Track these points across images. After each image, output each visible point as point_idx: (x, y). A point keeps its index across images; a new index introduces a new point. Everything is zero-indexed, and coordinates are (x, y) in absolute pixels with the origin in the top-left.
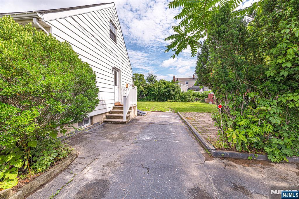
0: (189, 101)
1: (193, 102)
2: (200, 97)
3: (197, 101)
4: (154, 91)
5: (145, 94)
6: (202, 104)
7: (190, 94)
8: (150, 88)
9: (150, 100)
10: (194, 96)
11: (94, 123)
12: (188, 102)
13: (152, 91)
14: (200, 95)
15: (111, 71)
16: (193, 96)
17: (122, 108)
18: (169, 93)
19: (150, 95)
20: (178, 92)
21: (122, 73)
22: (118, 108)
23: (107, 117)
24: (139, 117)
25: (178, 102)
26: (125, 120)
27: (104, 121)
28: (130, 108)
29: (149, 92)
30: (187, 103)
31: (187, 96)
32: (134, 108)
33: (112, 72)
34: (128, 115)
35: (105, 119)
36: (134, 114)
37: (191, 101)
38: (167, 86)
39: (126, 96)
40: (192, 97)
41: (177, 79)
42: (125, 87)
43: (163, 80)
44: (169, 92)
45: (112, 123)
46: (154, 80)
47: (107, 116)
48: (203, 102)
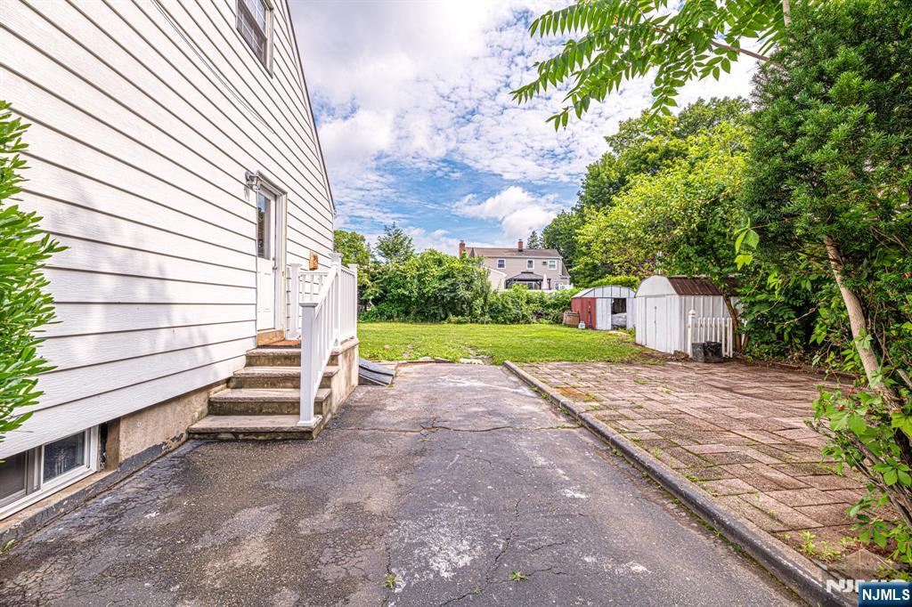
0: (515, 320)
1: (529, 323)
2: (548, 307)
3: (541, 320)
4: (404, 288)
5: (371, 297)
6: (554, 327)
7: (519, 297)
8: (390, 278)
9: (390, 318)
10: (531, 305)
11: (122, 458)
12: (512, 322)
13: (398, 287)
14: (549, 302)
15: (239, 190)
16: (528, 303)
17: (294, 360)
18: (452, 295)
19: (391, 301)
20: (483, 292)
21: (291, 208)
22: (273, 360)
23: (216, 408)
24: (369, 392)
25: (483, 323)
26: (308, 419)
27: (192, 435)
28: (334, 359)
29: (386, 291)
30: (512, 326)
31: (510, 306)
32: (346, 356)
33: (247, 193)
34: (324, 393)
35: (200, 419)
36: (349, 379)
37: (523, 319)
38: (449, 273)
39: (314, 306)
40: (525, 307)
41: (473, 251)
42: (306, 265)
43: (432, 252)
44: (454, 291)
45: (236, 440)
46: (402, 251)
47: (211, 403)
48: (557, 323)
